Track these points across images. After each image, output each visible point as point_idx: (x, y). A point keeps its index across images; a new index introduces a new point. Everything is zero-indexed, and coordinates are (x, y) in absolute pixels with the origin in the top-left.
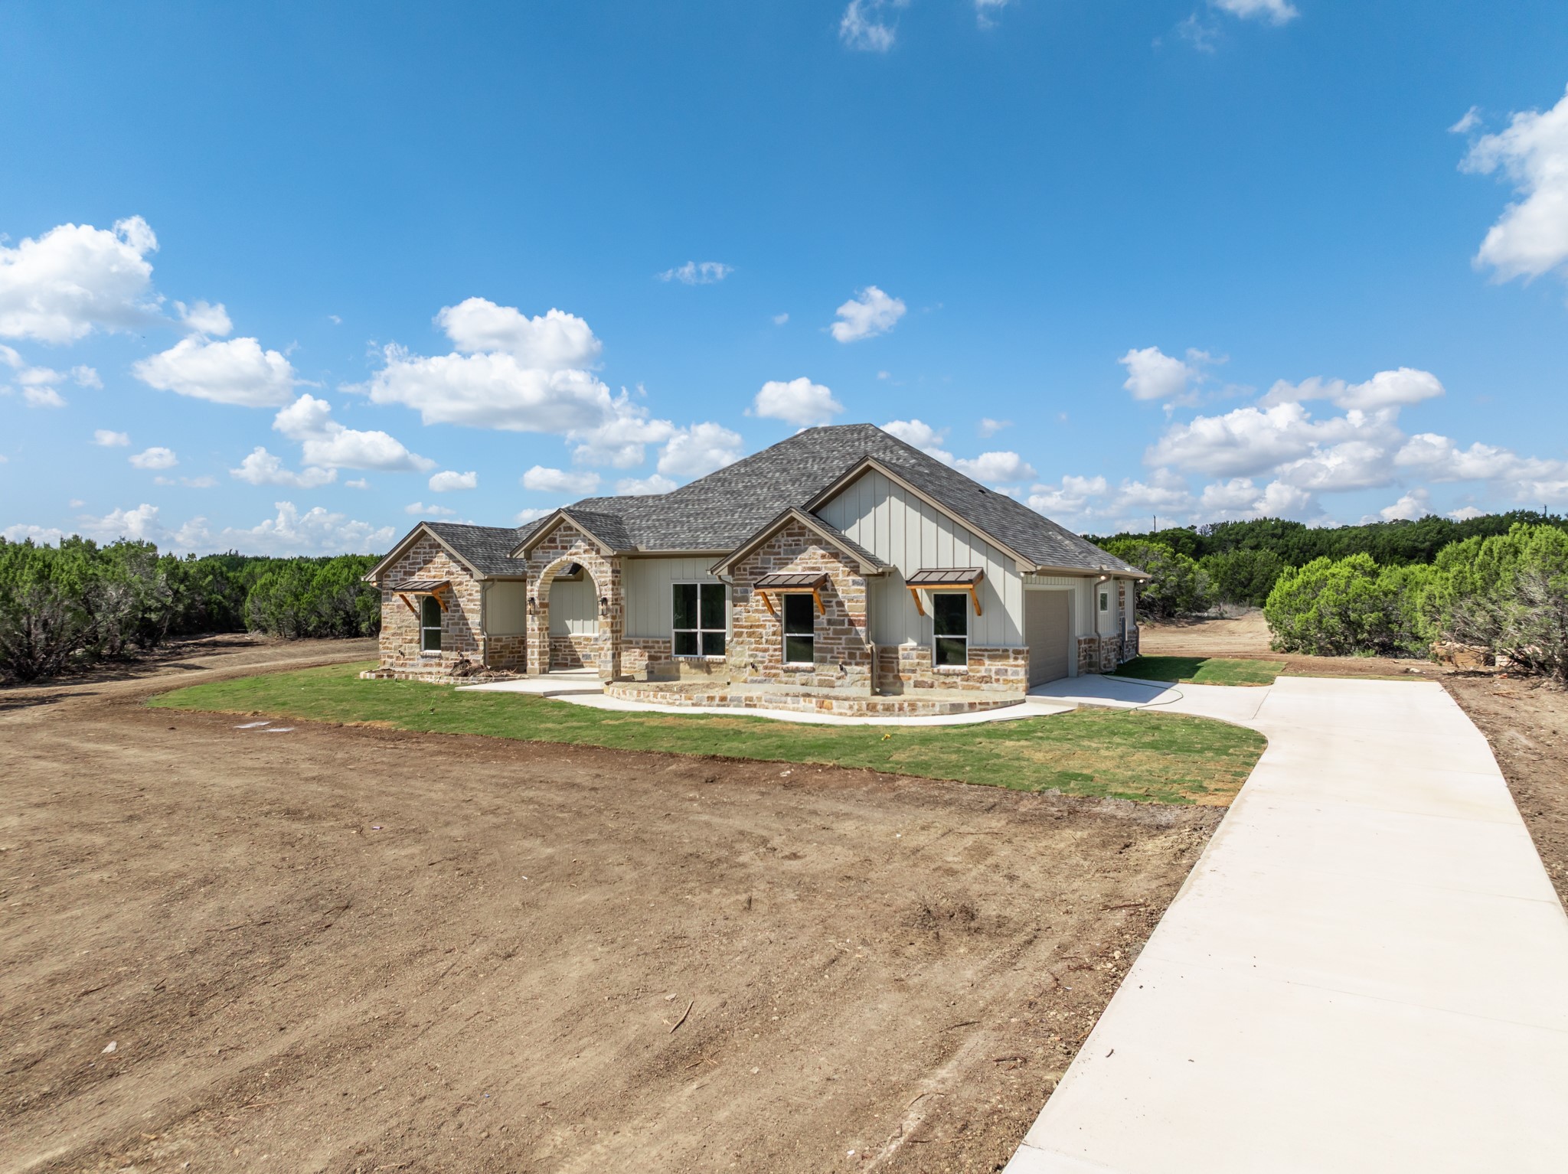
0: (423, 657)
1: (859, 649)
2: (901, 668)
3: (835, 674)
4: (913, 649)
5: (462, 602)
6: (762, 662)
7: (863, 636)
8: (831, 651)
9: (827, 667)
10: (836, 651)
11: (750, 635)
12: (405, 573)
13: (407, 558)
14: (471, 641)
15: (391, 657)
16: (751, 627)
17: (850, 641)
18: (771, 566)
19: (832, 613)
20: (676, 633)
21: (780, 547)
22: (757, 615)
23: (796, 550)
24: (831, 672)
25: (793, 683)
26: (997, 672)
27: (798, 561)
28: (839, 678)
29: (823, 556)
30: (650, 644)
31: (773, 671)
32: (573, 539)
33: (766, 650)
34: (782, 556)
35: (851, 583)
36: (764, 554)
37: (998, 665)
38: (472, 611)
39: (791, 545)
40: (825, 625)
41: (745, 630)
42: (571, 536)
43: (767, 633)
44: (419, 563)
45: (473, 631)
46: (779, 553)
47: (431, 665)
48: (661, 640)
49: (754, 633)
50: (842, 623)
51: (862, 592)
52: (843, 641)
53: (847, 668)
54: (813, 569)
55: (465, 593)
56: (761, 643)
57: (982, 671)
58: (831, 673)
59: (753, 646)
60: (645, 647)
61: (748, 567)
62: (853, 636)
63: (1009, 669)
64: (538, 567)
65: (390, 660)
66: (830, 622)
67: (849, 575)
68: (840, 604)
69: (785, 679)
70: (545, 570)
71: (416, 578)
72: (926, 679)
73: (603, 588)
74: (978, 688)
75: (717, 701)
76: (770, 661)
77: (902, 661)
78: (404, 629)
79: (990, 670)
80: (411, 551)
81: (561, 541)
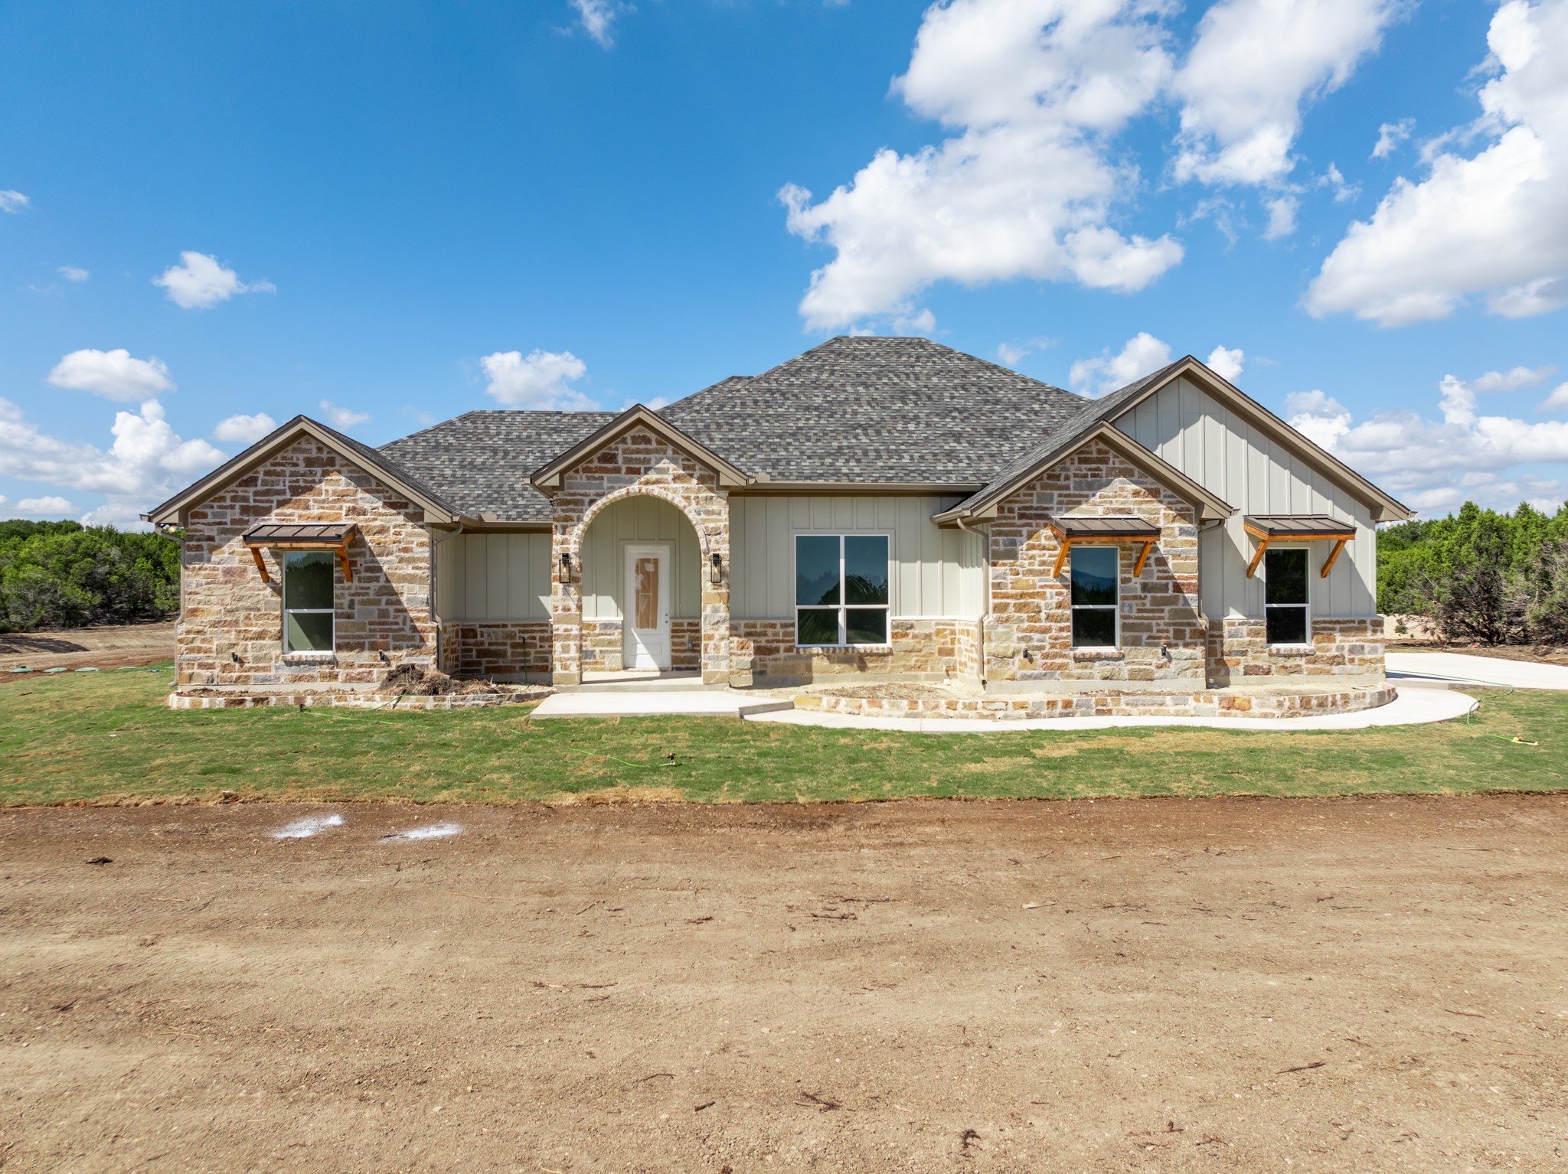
0: (289, 663)
1: (1189, 624)
2: (1226, 649)
3: (1154, 661)
4: (1243, 624)
5: (387, 563)
6: (1040, 648)
7: (1194, 606)
8: (1149, 628)
9: (1143, 650)
10: (1155, 629)
11: (1019, 608)
12: (245, 510)
13: (252, 481)
14: (408, 632)
15: (211, 666)
16: (1022, 596)
17: (1175, 614)
18: (1055, 506)
19: (1150, 574)
20: (800, 611)
21: (1067, 478)
22: (1031, 578)
23: (1094, 483)
24: (1148, 657)
25: (1090, 677)
26: (1352, 650)
27: (1096, 499)
28: (1160, 667)
29: (1136, 494)
30: (759, 629)
31: (1058, 661)
32: (653, 457)
33: (1045, 631)
34: (1072, 492)
35: (1177, 532)
36: (1042, 488)
37: (1353, 640)
38: (410, 579)
39: (1085, 476)
40: (1139, 593)
41: (1012, 601)
42: (647, 452)
43: (1047, 606)
44: (282, 492)
45: (412, 614)
46: (1067, 488)
47: (312, 678)
48: (778, 622)
49: (1025, 605)
50: (1165, 588)
51: (1193, 544)
52: (1166, 614)
53: (1172, 651)
54: (1120, 511)
55: (394, 547)
56: (1040, 620)
57: (1332, 649)
58: (1148, 660)
59: (1026, 625)
60: (748, 635)
61: (1016, 506)
62: (1180, 606)
63: (1366, 645)
64: (576, 503)
65: (206, 673)
66: (1145, 587)
67: (1173, 521)
68: (1162, 562)
69: (1076, 672)
70: (594, 508)
71: (273, 519)
72: (1260, 663)
73: (713, 539)
74: (1328, 672)
75: (1059, 709)
76: (1053, 646)
77: (1226, 640)
78: (242, 615)
79: (1343, 648)
80: (261, 469)
81: (627, 461)
